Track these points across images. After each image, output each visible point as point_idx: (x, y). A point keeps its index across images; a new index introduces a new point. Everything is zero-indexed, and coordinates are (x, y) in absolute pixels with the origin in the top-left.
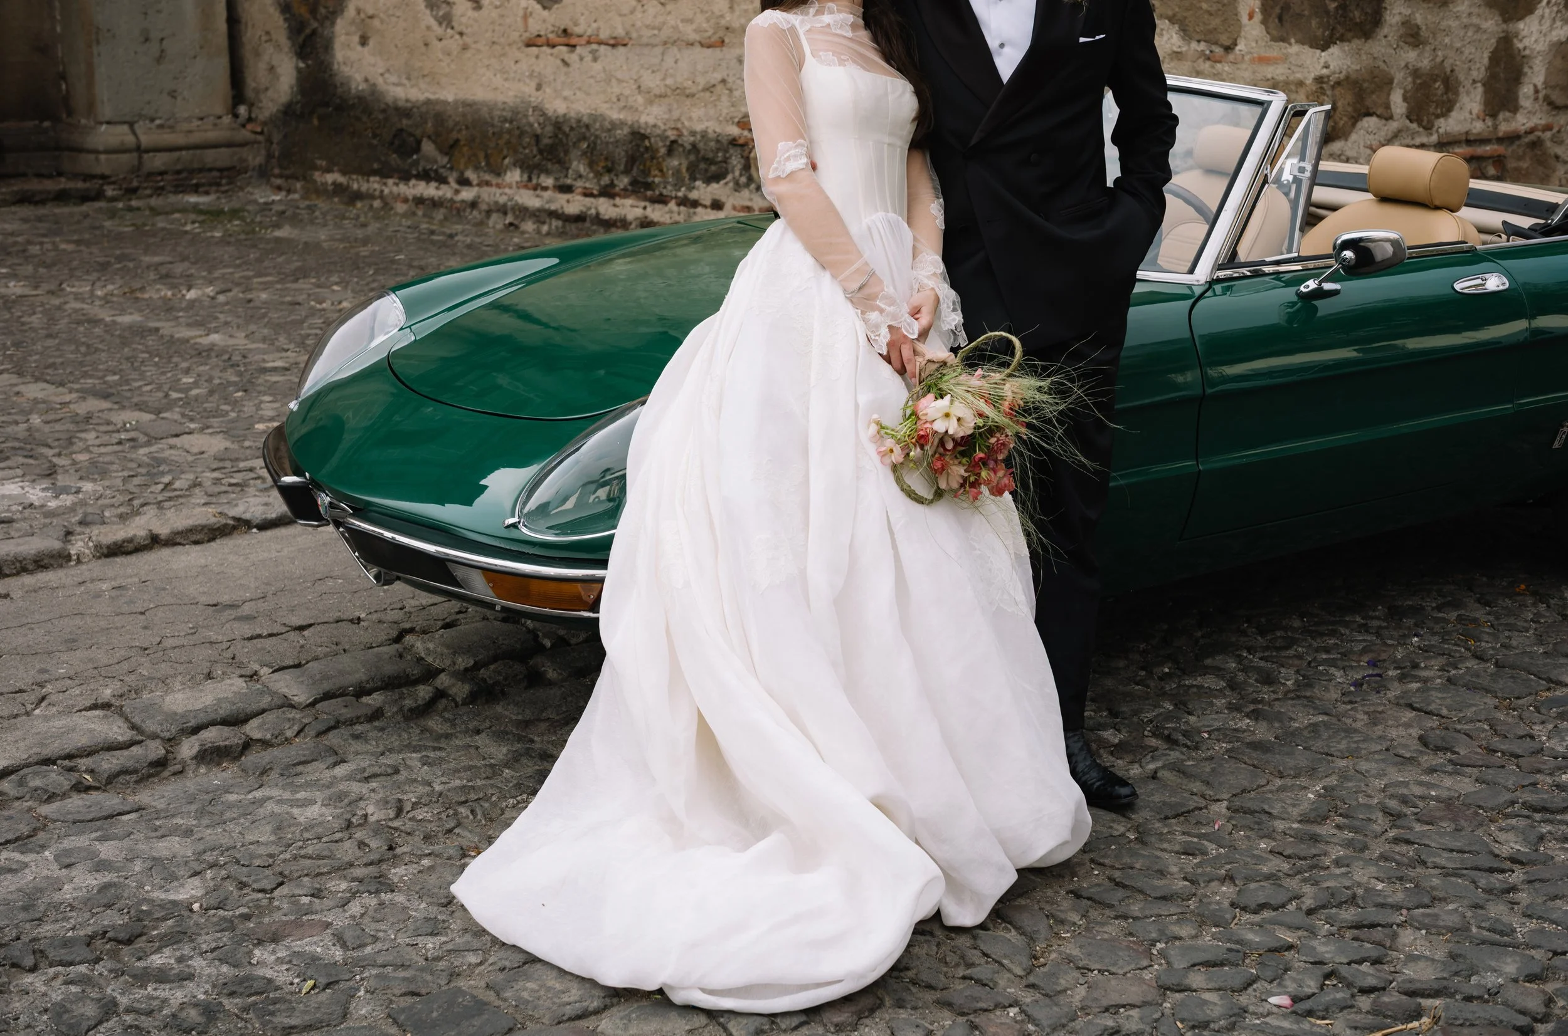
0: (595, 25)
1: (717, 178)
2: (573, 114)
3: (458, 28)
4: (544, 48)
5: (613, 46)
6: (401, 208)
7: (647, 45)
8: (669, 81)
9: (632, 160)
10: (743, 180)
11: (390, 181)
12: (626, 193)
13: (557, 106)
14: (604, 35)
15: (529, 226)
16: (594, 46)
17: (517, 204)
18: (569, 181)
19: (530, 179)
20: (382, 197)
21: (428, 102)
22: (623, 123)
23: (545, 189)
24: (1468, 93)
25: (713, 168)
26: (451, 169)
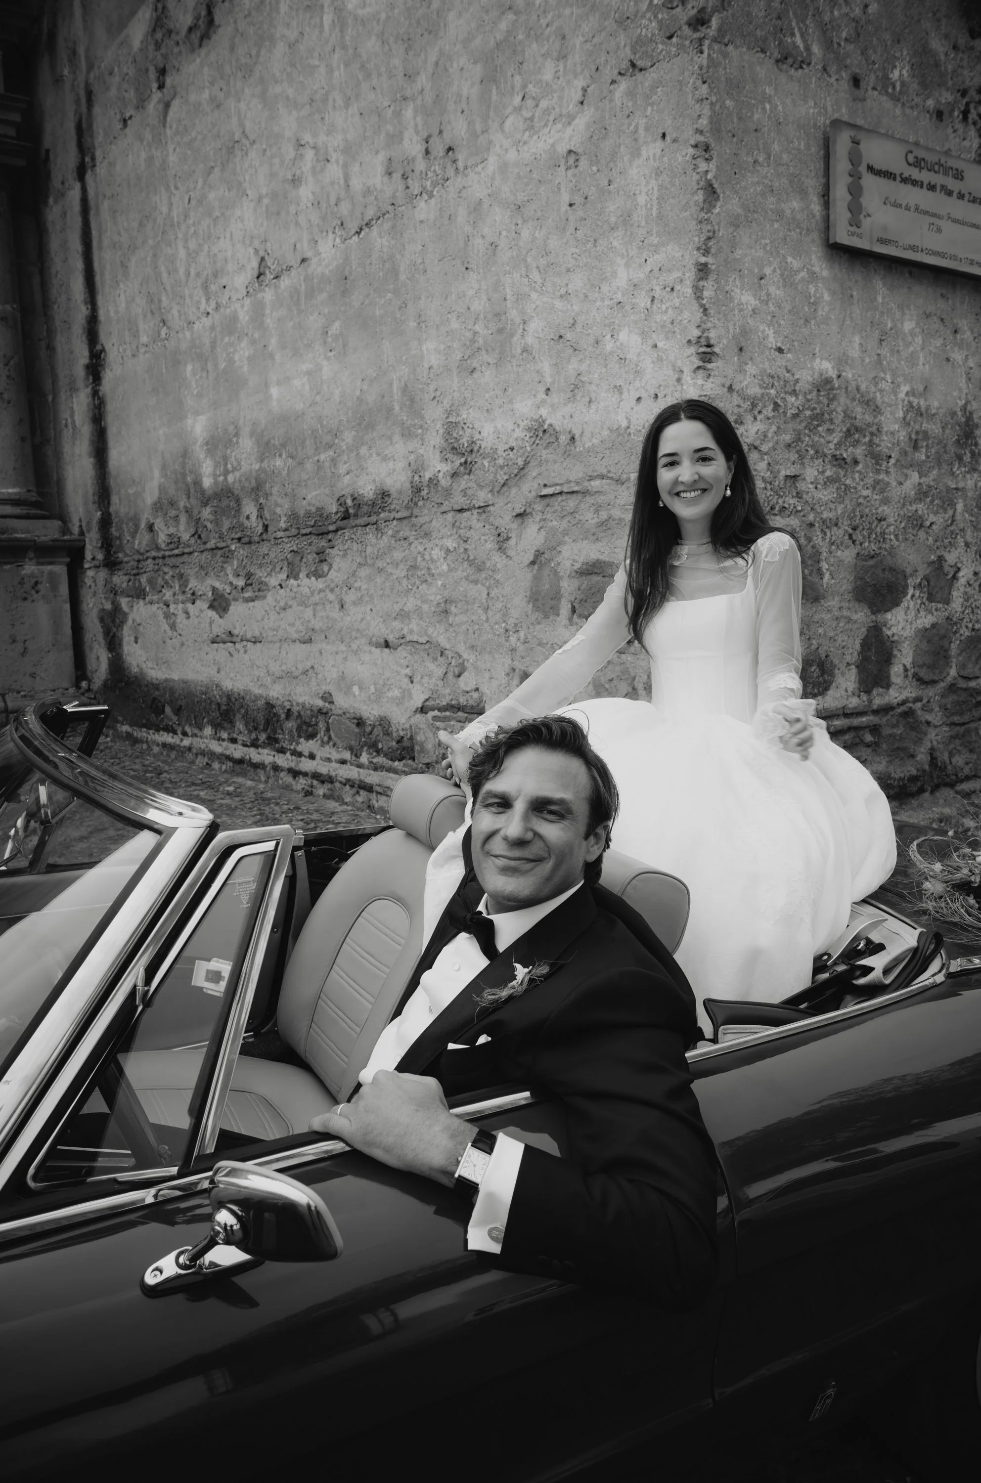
0: (244, 628)
1: (311, 736)
2: (235, 690)
3: (179, 631)
4: (221, 645)
5: (254, 642)
6: (156, 749)
7: (271, 642)
8: (284, 668)
9: (268, 722)
10: (326, 739)
11: (151, 732)
12: (264, 746)
13: (228, 685)
14: (249, 636)
15: (216, 765)
16: (245, 643)
17: (210, 750)
18: (235, 736)
19: (216, 734)
20: (147, 742)
21: (166, 680)
22: (261, 696)
23: (224, 740)
24: (843, 674)
25: (310, 729)
26: (179, 725)
